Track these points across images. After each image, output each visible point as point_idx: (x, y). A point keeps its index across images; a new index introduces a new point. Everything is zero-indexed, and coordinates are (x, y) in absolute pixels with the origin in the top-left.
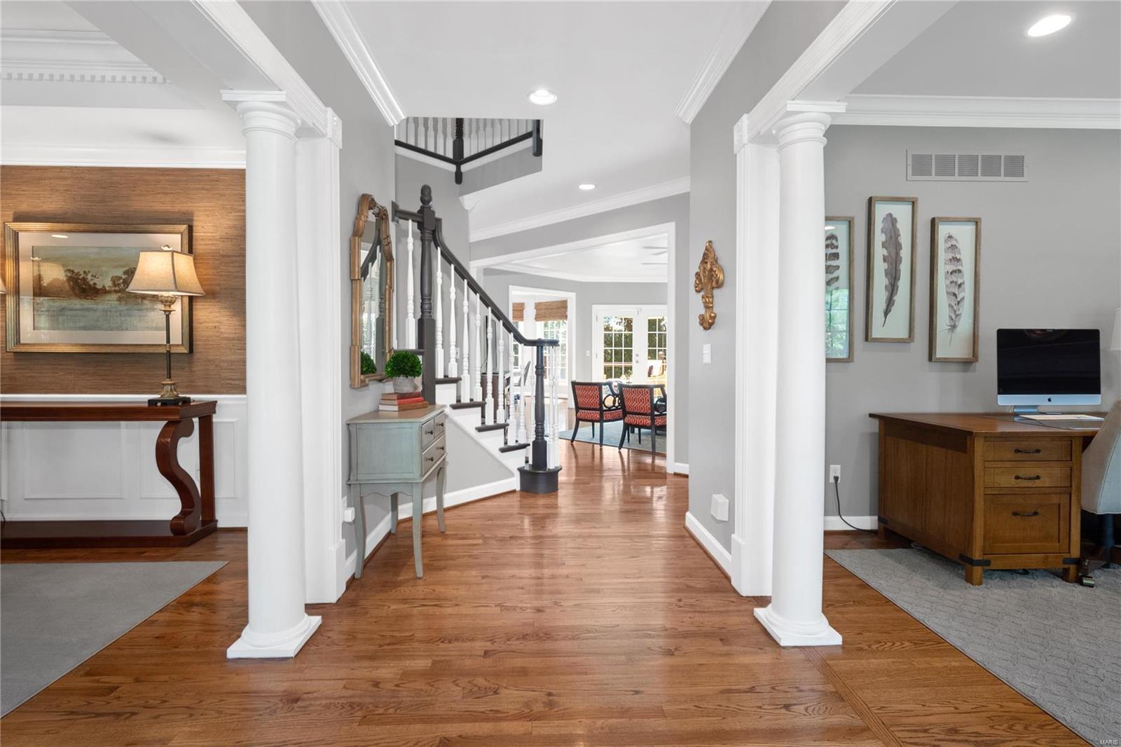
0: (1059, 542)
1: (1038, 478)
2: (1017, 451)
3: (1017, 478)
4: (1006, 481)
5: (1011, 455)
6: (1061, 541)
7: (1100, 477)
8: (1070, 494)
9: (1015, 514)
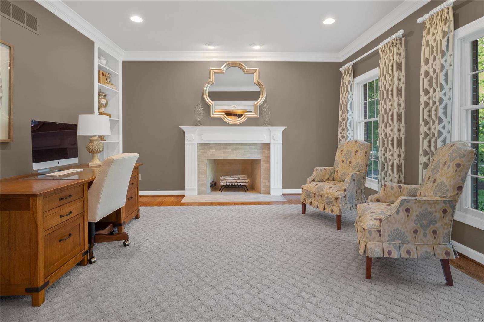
0: (80, 246)
1: (71, 212)
2: (61, 199)
3: (61, 217)
4: (55, 221)
5: (57, 203)
6: (81, 245)
7: (98, 201)
8: (84, 216)
9: (60, 241)
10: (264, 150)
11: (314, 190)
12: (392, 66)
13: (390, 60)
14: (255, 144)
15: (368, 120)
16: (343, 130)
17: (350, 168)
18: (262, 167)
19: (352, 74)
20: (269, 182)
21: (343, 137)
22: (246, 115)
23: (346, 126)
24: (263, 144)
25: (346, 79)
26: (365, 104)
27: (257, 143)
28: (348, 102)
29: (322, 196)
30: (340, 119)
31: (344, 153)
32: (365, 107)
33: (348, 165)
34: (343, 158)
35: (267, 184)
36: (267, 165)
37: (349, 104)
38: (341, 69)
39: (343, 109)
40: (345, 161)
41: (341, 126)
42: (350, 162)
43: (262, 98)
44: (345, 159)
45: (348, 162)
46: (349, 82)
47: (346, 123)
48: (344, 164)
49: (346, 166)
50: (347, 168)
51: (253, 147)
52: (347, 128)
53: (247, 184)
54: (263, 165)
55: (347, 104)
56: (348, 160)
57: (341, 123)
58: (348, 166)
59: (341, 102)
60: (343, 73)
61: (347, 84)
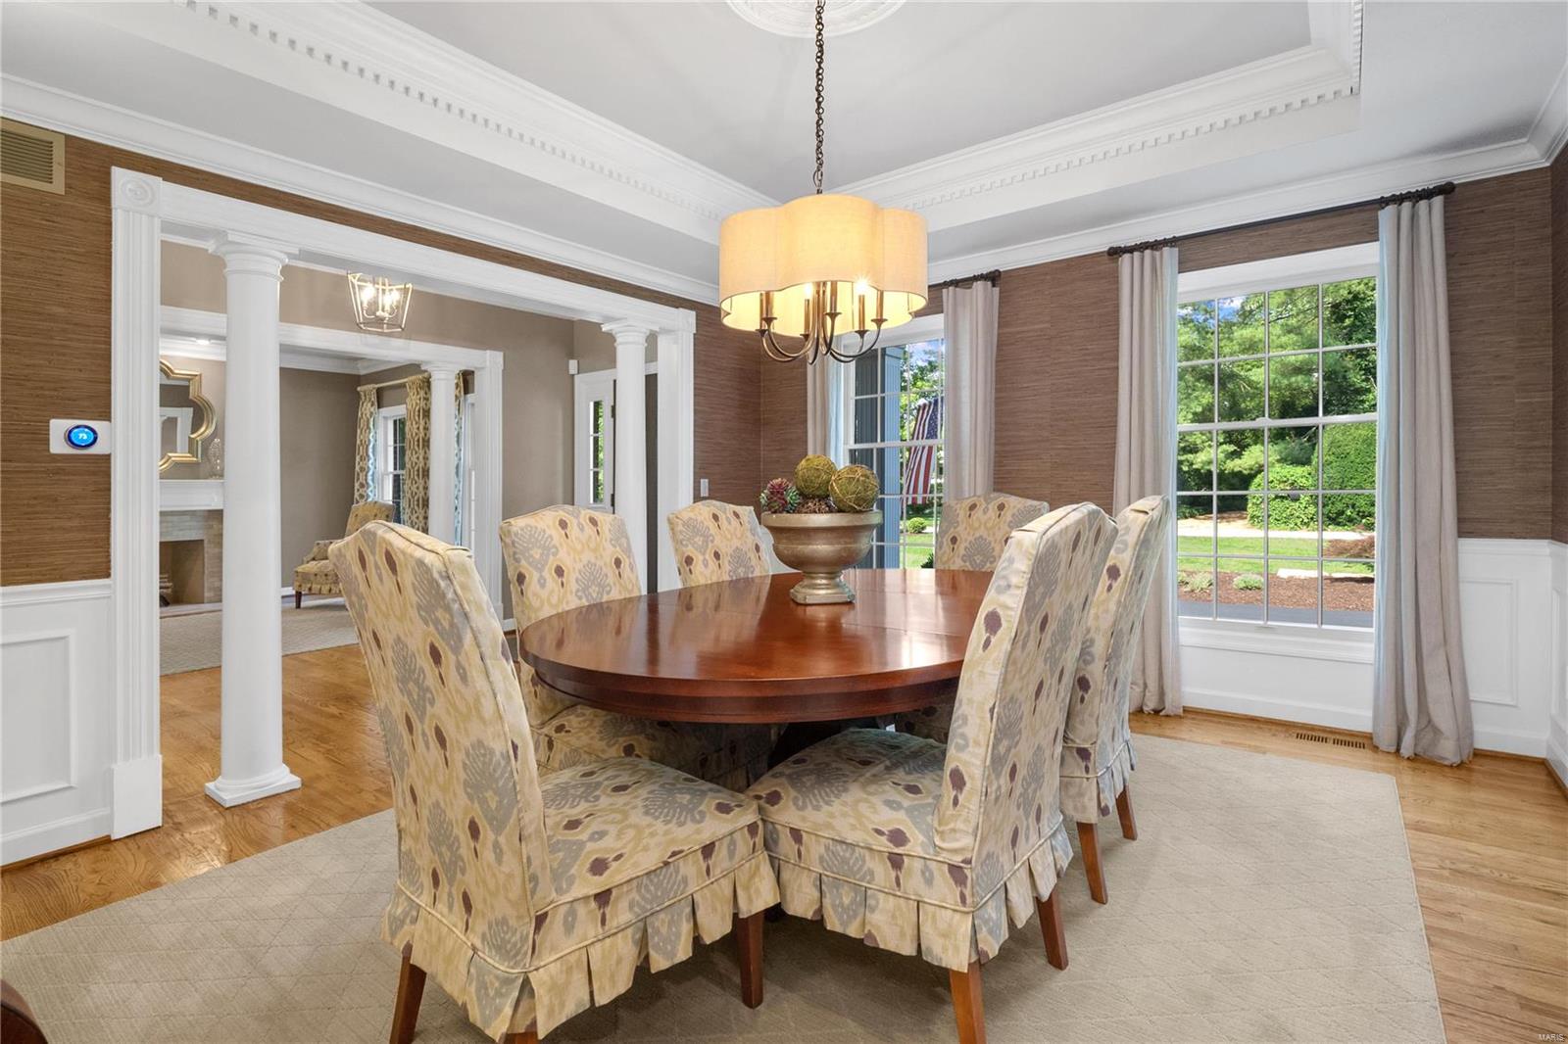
10: (211, 523)
11: (315, 570)
12: (419, 411)
13: (417, 404)
14: (193, 513)
15: (398, 472)
16: (362, 486)
18: (206, 555)
19: (376, 403)
20: (221, 580)
21: (362, 496)
22: (170, 457)
23: (366, 480)
24: (209, 511)
25: (367, 408)
26: (395, 448)
27: (195, 511)
28: (369, 444)
29: (326, 575)
30: (357, 468)
31: (359, 518)
32: (395, 452)
35: (217, 584)
36: (217, 550)
37: (371, 446)
38: (359, 389)
39: (361, 453)
41: (358, 479)
43: (207, 428)
46: (371, 413)
47: (366, 476)
51: (187, 518)
52: (367, 483)
53: (170, 590)
54: (209, 550)
55: (367, 446)
57: (358, 474)
59: (358, 442)
60: (363, 398)
61: (368, 415)
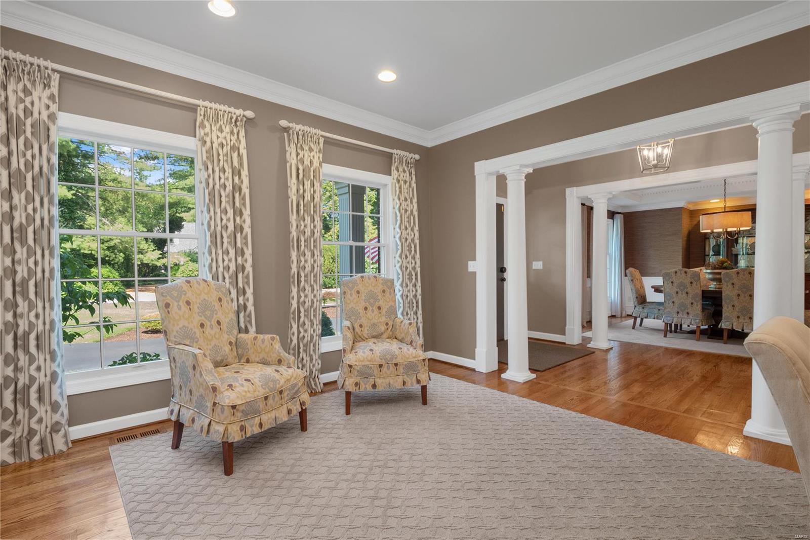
17: (222, 333)
33: (216, 329)
34: (200, 318)
40: (207, 324)
42: (219, 323)
44: (205, 320)
45: (214, 322)
48: (208, 330)
49: (213, 332)
50: (217, 336)
56: (213, 320)
58: (218, 331)
